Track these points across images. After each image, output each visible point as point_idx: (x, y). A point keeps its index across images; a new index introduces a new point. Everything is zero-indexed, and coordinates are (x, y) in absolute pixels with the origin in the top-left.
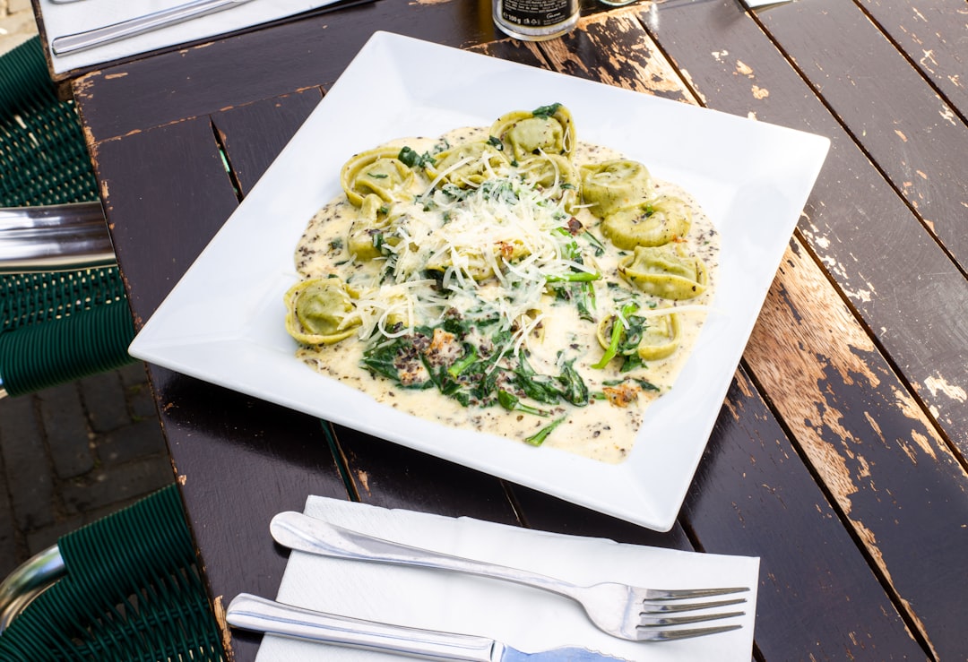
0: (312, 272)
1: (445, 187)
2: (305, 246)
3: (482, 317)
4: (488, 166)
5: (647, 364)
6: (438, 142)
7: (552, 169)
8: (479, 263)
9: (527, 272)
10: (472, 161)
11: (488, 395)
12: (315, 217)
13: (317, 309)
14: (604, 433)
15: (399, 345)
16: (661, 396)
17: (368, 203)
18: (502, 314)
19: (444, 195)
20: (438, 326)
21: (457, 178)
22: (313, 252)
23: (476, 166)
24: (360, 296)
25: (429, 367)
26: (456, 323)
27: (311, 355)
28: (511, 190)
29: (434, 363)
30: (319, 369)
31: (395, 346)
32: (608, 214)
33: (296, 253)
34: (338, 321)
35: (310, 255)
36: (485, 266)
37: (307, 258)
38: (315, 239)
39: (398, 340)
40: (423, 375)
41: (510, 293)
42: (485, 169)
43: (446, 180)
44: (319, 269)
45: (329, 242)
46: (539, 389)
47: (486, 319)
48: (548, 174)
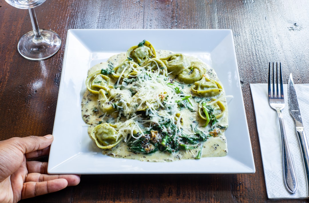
0: (92, 122)
1: (124, 80)
2: (85, 114)
3: (165, 122)
4: (134, 68)
5: (218, 120)
6: (108, 64)
7: (155, 63)
8: (156, 104)
9: (171, 102)
10: (127, 68)
11: (176, 147)
12: (82, 103)
13: (106, 136)
14: (217, 147)
15: (141, 140)
16: (226, 129)
17: (101, 93)
18: (171, 119)
19: (125, 83)
20: (151, 130)
21: (126, 75)
22: (89, 116)
23: (130, 70)
24: (117, 127)
25: (154, 144)
26: (157, 127)
27: (109, 153)
28: (147, 75)
29: (155, 142)
30: (115, 157)
31: (140, 141)
32: (179, 74)
33: (83, 118)
34: (115, 138)
35: (88, 117)
36: (158, 104)
37: (88, 118)
38: (87, 111)
39: (140, 139)
40: (152, 147)
41: (169, 111)
42: (133, 70)
43: (123, 77)
44: (94, 121)
45: (92, 110)
46: (192, 140)
47: (166, 122)
48: (154, 65)
